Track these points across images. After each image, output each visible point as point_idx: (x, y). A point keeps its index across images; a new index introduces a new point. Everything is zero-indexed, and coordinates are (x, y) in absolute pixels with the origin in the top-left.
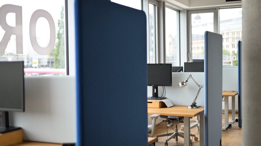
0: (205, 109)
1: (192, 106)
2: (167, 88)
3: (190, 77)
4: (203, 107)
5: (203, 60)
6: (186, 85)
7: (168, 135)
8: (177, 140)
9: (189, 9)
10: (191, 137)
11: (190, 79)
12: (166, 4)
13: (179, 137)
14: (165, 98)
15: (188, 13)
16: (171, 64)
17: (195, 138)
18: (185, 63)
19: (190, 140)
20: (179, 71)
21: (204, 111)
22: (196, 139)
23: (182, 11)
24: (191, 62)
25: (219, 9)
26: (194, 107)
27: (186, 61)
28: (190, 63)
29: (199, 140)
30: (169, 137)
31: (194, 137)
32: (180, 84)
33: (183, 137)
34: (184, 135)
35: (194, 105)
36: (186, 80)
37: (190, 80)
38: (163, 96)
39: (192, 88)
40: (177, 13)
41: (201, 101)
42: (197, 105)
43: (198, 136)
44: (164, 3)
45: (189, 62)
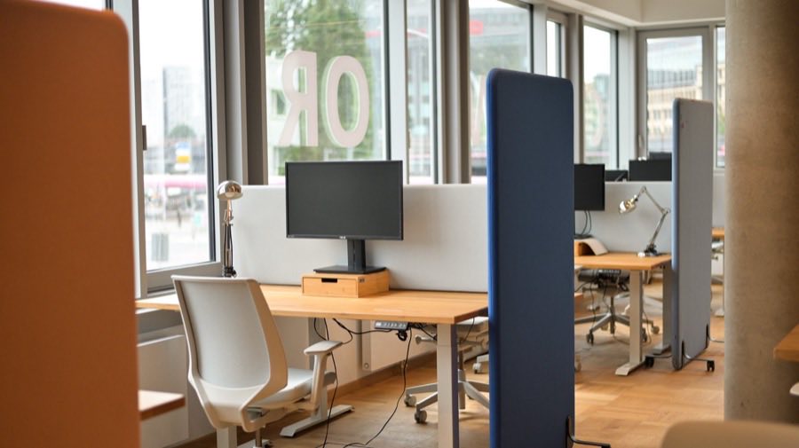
0: (673, 258)
1: (646, 252)
2: (595, 215)
3: (643, 192)
4: (670, 254)
5: (670, 154)
6: (634, 209)
7: (594, 320)
8: (613, 331)
9: (641, 27)
10: (644, 326)
11: (645, 194)
12: (586, 18)
13: (617, 324)
14: (589, 237)
15: (640, 36)
16: (603, 166)
17: (653, 326)
18: (631, 163)
19: (643, 331)
20: (621, 180)
21: (670, 261)
22: (656, 330)
23: (623, 31)
24: (645, 158)
25: (717, 26)
26: (651, 254)
27: (633, 157)
28: (643, 161)
29: (661, 331)
30: (596, 324)
31: (650, 326)
32: (622, 206)
33: (627, 323)
34: (630, 320)
35: (651, 250)
36: (635, 197)
37: (644, 198)
38: (586, 232)
39: (645, 215)
40: (611, 38)
41: (666, 243)
42: (658, 249)
43: (659, 324)
44: (581, 17)
45: (640, 159)
